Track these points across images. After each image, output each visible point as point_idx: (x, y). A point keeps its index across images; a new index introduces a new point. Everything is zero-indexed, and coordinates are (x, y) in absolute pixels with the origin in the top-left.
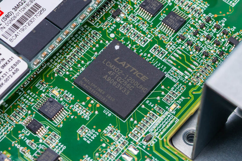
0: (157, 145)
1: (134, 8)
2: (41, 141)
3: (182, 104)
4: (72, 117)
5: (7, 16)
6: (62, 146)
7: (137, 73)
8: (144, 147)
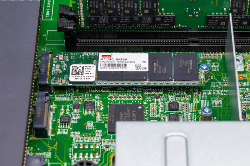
1: (167, 101)
2: (72, 113)
4: (93, 116)
5: (111, 59)
6: (76, 121)
8: (102, 148)
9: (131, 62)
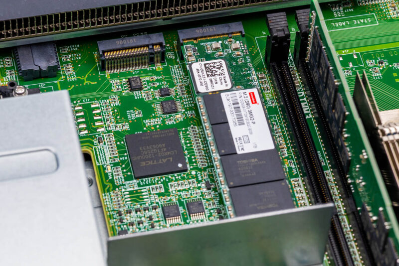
0: (92, 143)
1: (204, 199)
2: (152, 90)
3: (106, 175)
4: (153, 115)
5: (248, 104)
6: (138, 98)
7: (150, 163)
8: (97, 136)
9: (250, 129)
